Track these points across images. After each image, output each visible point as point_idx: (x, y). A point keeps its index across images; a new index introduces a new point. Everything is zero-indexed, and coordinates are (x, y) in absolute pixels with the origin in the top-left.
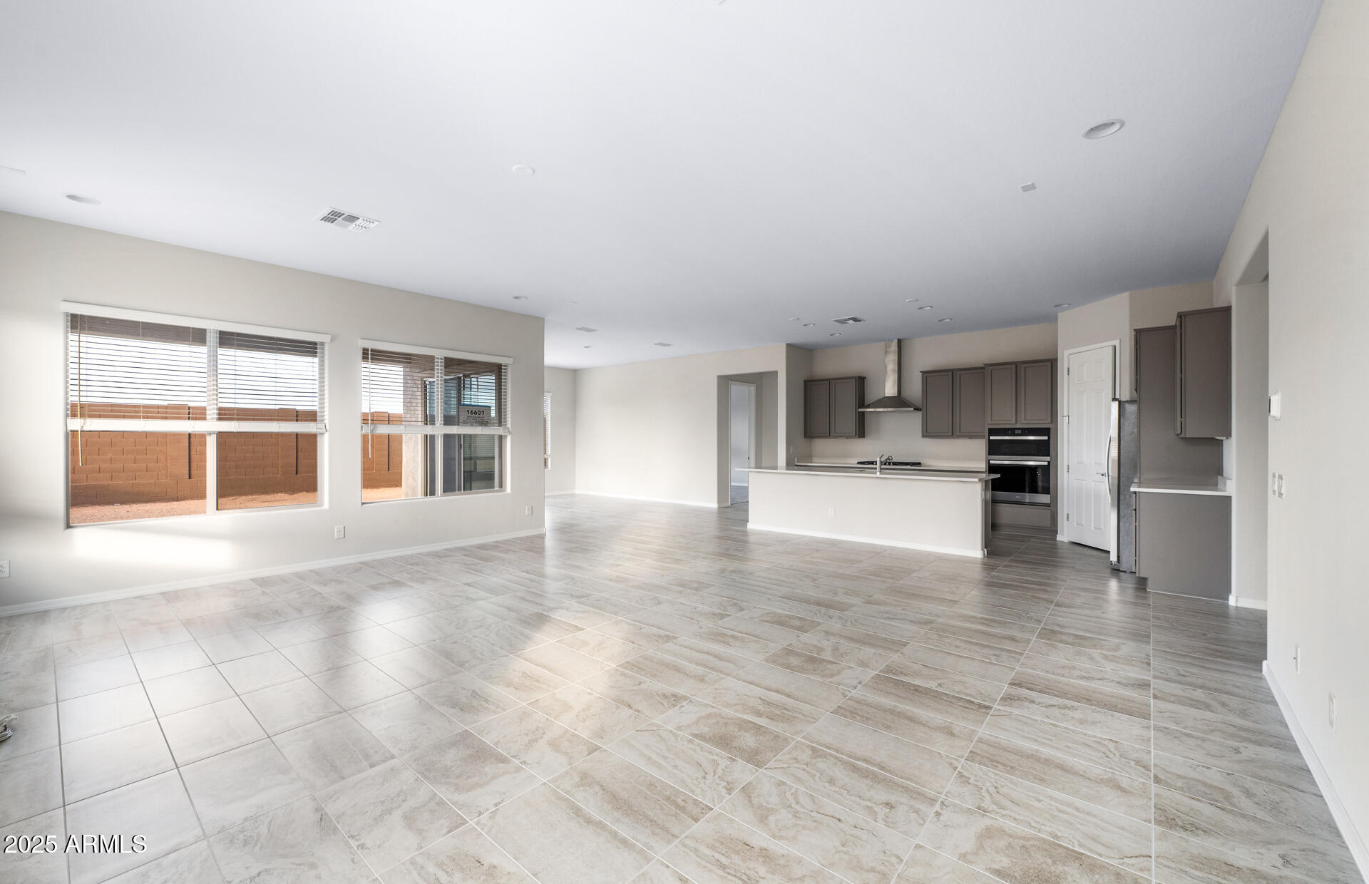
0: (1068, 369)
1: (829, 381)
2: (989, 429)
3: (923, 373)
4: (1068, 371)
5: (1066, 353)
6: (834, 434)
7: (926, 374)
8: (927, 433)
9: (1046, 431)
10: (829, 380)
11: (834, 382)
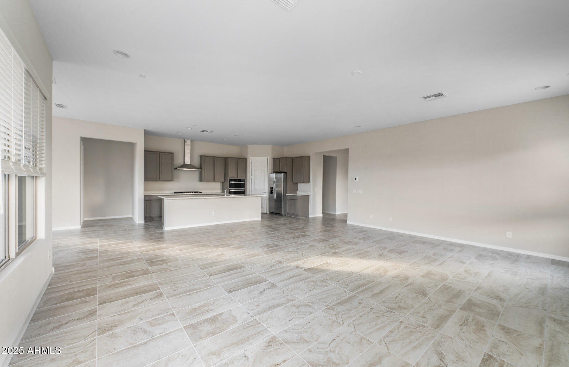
1: (160, 153)
2: (229, 179)
4: (252, 163)
5: (251, 157)
7: (201, 157)
8: (201, 180)
9: (244, 180)
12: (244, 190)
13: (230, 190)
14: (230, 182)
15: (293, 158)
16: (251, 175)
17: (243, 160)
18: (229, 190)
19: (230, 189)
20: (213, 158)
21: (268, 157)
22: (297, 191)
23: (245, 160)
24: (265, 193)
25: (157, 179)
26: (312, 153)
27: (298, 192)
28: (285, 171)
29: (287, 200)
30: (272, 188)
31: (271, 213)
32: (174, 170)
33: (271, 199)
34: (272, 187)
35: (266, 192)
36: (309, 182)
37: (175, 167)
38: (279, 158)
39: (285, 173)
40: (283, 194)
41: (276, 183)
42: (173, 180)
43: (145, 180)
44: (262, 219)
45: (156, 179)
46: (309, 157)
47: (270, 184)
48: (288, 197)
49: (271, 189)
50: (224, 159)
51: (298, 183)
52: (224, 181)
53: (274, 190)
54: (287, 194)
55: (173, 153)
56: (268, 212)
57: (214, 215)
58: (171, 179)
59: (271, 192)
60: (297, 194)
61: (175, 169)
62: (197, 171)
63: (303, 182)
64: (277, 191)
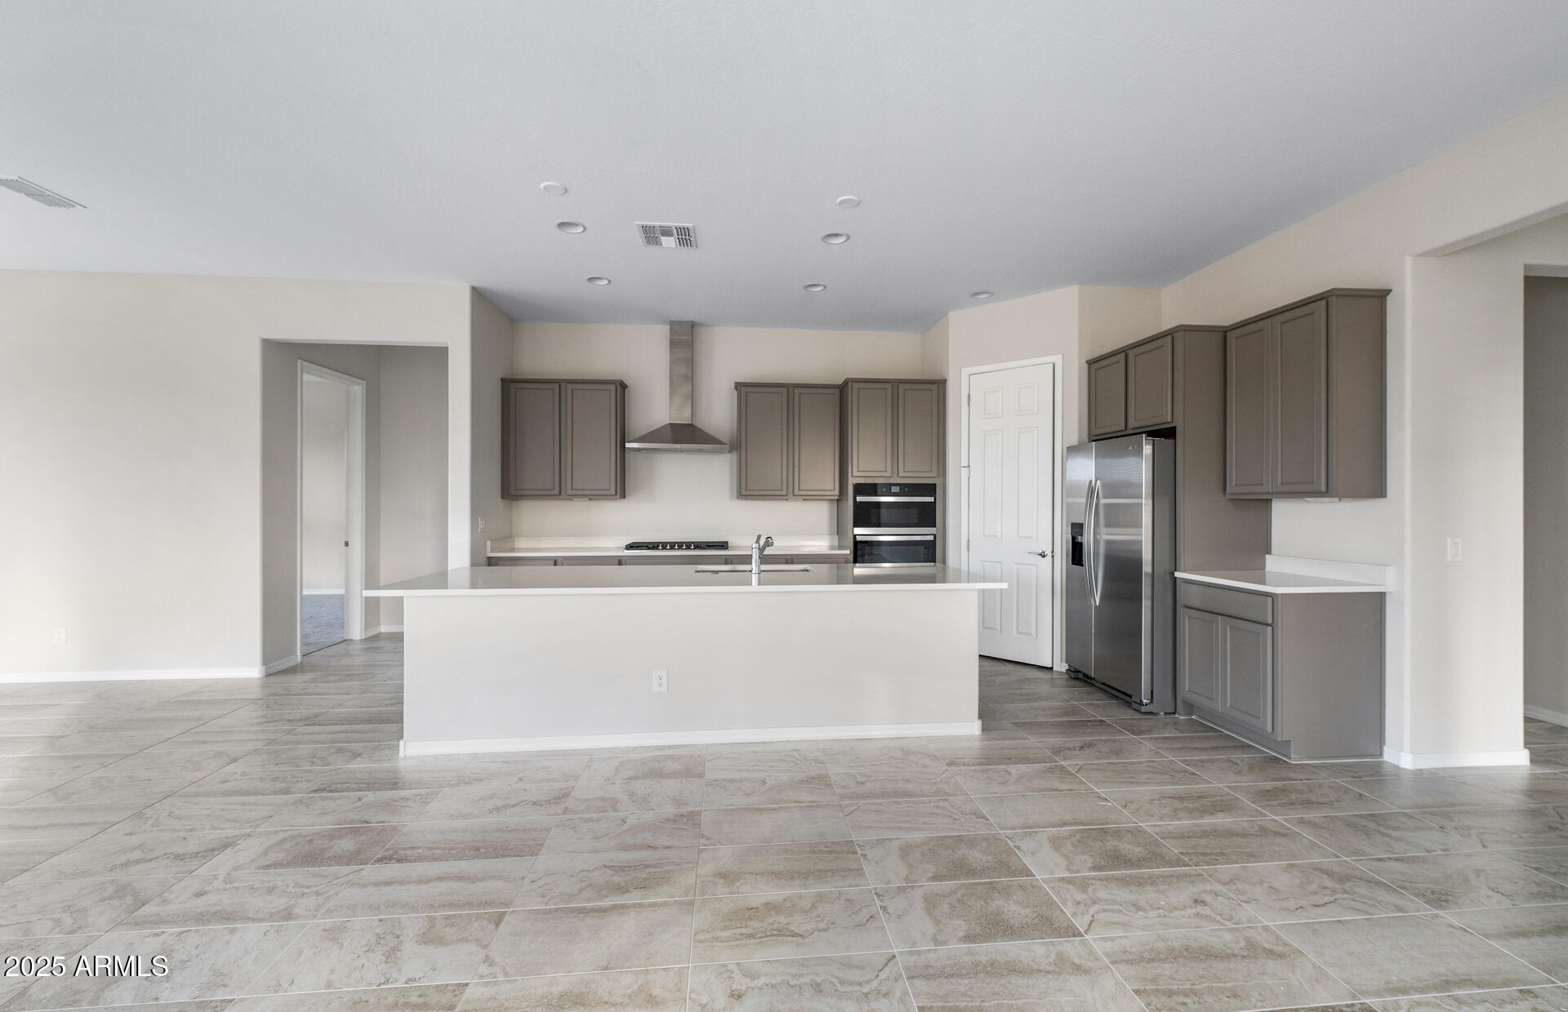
0: (969, 395)
1: (560, 386)
2: (854, 485)
3: (739, 386)
4: (969, 399)
5: (966, 371)
6: (570, 492)
7: (743, 389)
9: (930, 489)
10: (559, 382)
11: (570, 387)
12: (931, 538)
14: (859, 499)
15: (1224, 334)
16: (964, 463)
20: (784, 390)
21: (1057, 359)
22: (1269, 553)
23: (936, 387)
24: (1043, 555)
26: (1409, 261)
27: (1272, 564)
28: (1164, 418)
29: (1181, 611)
30: (1077, 528)
31: (1078, 676)
33: (1074, 592)
34: (1081, 526)
35: (1048, 552)
36: (1378, 489)
38: (1124, 351)
39: (1164, 433)
40: (1147, 568)
41: (1103, 501)
44: (983, 730)
46: (1378, 298)
47: (1069, 508)
48: (1186, 596)
49: (1074, 538)
50: (837, 392)
51: (1269, 501)
52: (837, 492)
53: (1088, 539)
54: (1177, 574)
55: (625, 383)
56: (1061, 667)
57: (664, 689)
59: (1077, 554)
60: (1263, 582)
63: (1327, 493)
64: (1108, 542)
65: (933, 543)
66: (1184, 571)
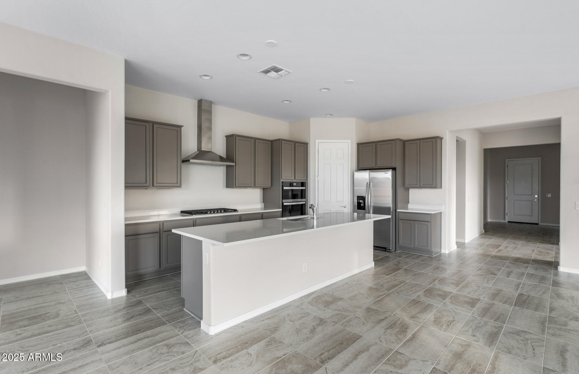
2: (282, 183)
9: (304, 184)
12: (304, 203)
13: (285, 204)
14: (285, 188)
15: (405, 142)
16: (317, 175)
17: (303, 145)
18: (283, 203)
19: (284, 201)
20: (252, 140)
21: (349, 141)
22: (409, 203)
23: (305, 145)
25: (148, 184)
26: (447, 132)
27: (410, 206)
28: (394, 165)
32: (184, 166)
37: (184, 156)
39: (394, 169)
42: (180, 186)
43: (126, 187)
45: (146, 185)
46: (441, 139)
47: (355, 192)
49: (358, 201)
50: (270, 143)
51: (409, 189)
52: (270, 185)
55: (180, 127)
58: (178, 185)
60: (408, 210)
61: (184, 161)
62: (222, 167)
65: (305, 204)
66: (399, 209)
